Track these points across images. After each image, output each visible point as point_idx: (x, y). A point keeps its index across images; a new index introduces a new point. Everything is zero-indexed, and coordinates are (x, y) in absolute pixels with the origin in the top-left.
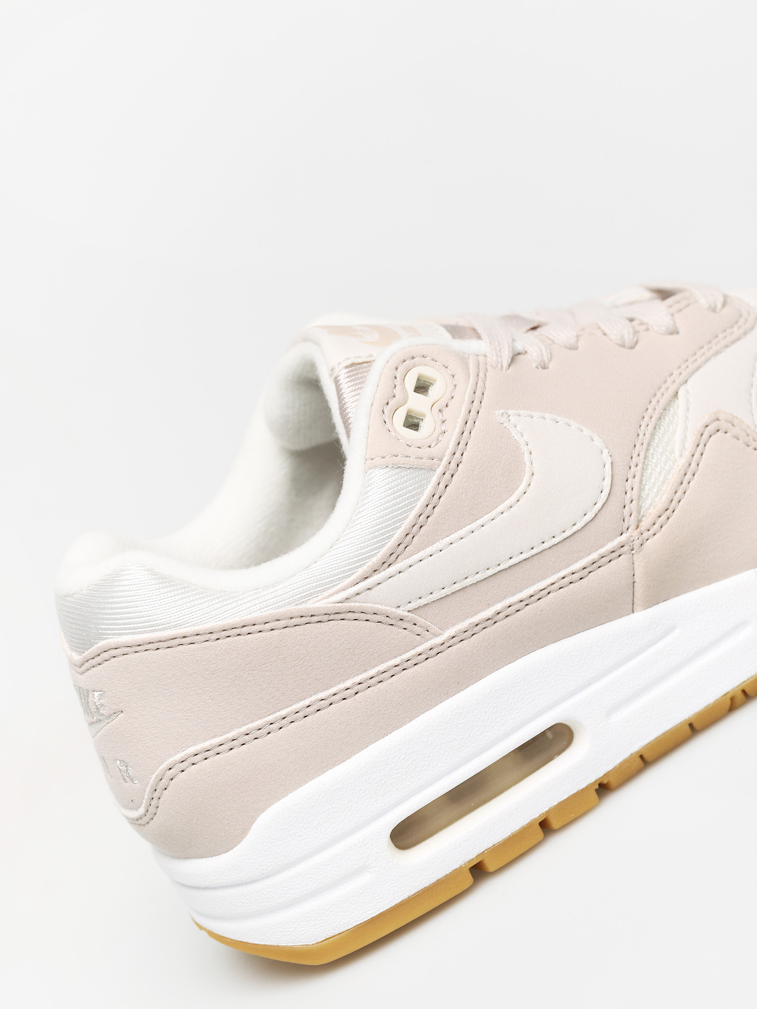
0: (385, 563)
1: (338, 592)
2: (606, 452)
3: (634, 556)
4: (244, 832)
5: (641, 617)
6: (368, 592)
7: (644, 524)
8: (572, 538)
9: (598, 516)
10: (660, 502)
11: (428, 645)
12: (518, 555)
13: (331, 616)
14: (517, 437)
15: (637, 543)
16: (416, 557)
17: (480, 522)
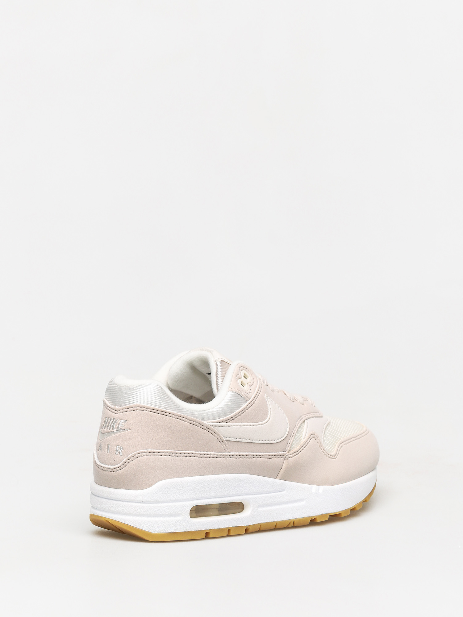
0: (226, 421)
1: (211, 422)
2: (288, 424)
3: (285, 460)
4: (151, 485)
5: (278, 481)
6: (219, 427)
7: (291, 452)
8: (273, 444)
9: (281, 442)
10: (296, 449)
11: (226, 453)
12: (261, 441)
13: (207, 428)
14: (268, 405)
15: (287, 457)
16: (234, 424)
17: (253, 424)
